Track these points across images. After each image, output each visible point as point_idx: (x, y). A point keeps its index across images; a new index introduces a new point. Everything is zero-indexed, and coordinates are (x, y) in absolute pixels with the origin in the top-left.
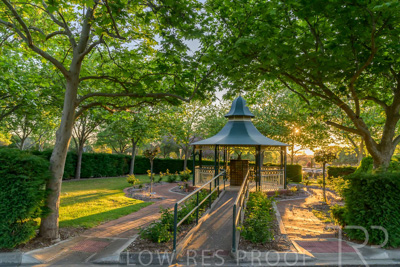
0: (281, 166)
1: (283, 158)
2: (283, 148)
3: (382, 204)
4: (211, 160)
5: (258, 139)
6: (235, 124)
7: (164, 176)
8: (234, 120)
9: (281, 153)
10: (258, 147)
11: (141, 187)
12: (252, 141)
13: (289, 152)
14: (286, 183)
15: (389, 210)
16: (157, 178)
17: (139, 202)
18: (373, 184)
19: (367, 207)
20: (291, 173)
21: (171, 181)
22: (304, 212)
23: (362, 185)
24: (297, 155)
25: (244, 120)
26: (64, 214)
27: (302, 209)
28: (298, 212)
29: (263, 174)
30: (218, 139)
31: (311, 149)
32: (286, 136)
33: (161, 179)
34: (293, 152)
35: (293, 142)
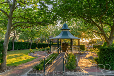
0: (79, 45)
1: (79, 43)
2: (79, 39)
3: (109, 57)
4: (57, 44)
5: (71, 37)
7: (41, 49)
8: (64, 31)
9: (79, 41)
10: (71, 39)
11: (34, 52)
12: (70, 37)
13: (81, 41)
14: (80, 51)
15: (112, 59)
16: (39, 50)
17: (33, 57)
18: (107, 51)
19: (105, 57)
20: (82, 47)
21: (44, 51)
22: (86, 60)
23: (103, 51)
24: (84, 42)
25: (67, 31)
26: (8, 61)
27: (85, 59)
28: (84, 60)
29: (73, 48)
30: (59, 37)
31: (88, 40)
32: (80, 36)
33: (40, 50)
34: (82, 41)
35: (82, 37)
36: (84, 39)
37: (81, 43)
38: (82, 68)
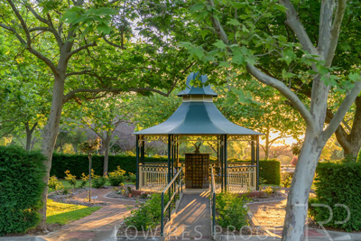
0: (252, 162)
1: (255, 151)
2: (255, 137)
3: (345, 190)
5: (223, 125)
6: (193, 106)
7: (89, 179)
8: (191, 100)
9: (252, 144)
10: (223, 137)
12: (217, 129)
13: (262, 142)
14: (258, 183)
15: (351, 196)
16: (79, 183)
19: (334, 194)
21: (99, 186)
23: (329, 174)
24: (275, 145)
25: (204, 100)
29: (229, 172)
30: (169, 127)
31: (295, 137)
32: (257, 118)
33: (84, 183)
34: (267, 142)
35: (267, 127)
36: (277, 135)
37: (262, 153)
38: (267, 229)
